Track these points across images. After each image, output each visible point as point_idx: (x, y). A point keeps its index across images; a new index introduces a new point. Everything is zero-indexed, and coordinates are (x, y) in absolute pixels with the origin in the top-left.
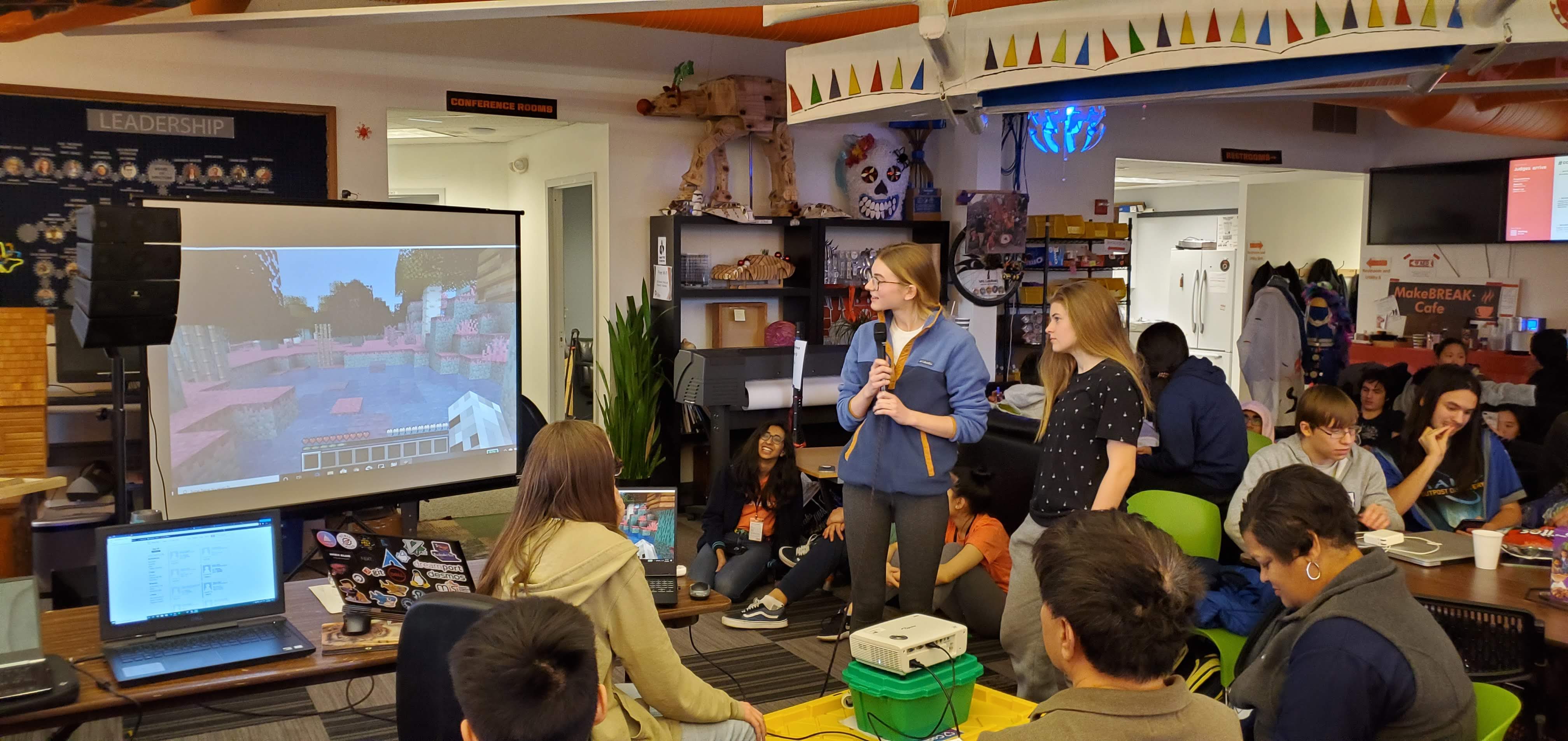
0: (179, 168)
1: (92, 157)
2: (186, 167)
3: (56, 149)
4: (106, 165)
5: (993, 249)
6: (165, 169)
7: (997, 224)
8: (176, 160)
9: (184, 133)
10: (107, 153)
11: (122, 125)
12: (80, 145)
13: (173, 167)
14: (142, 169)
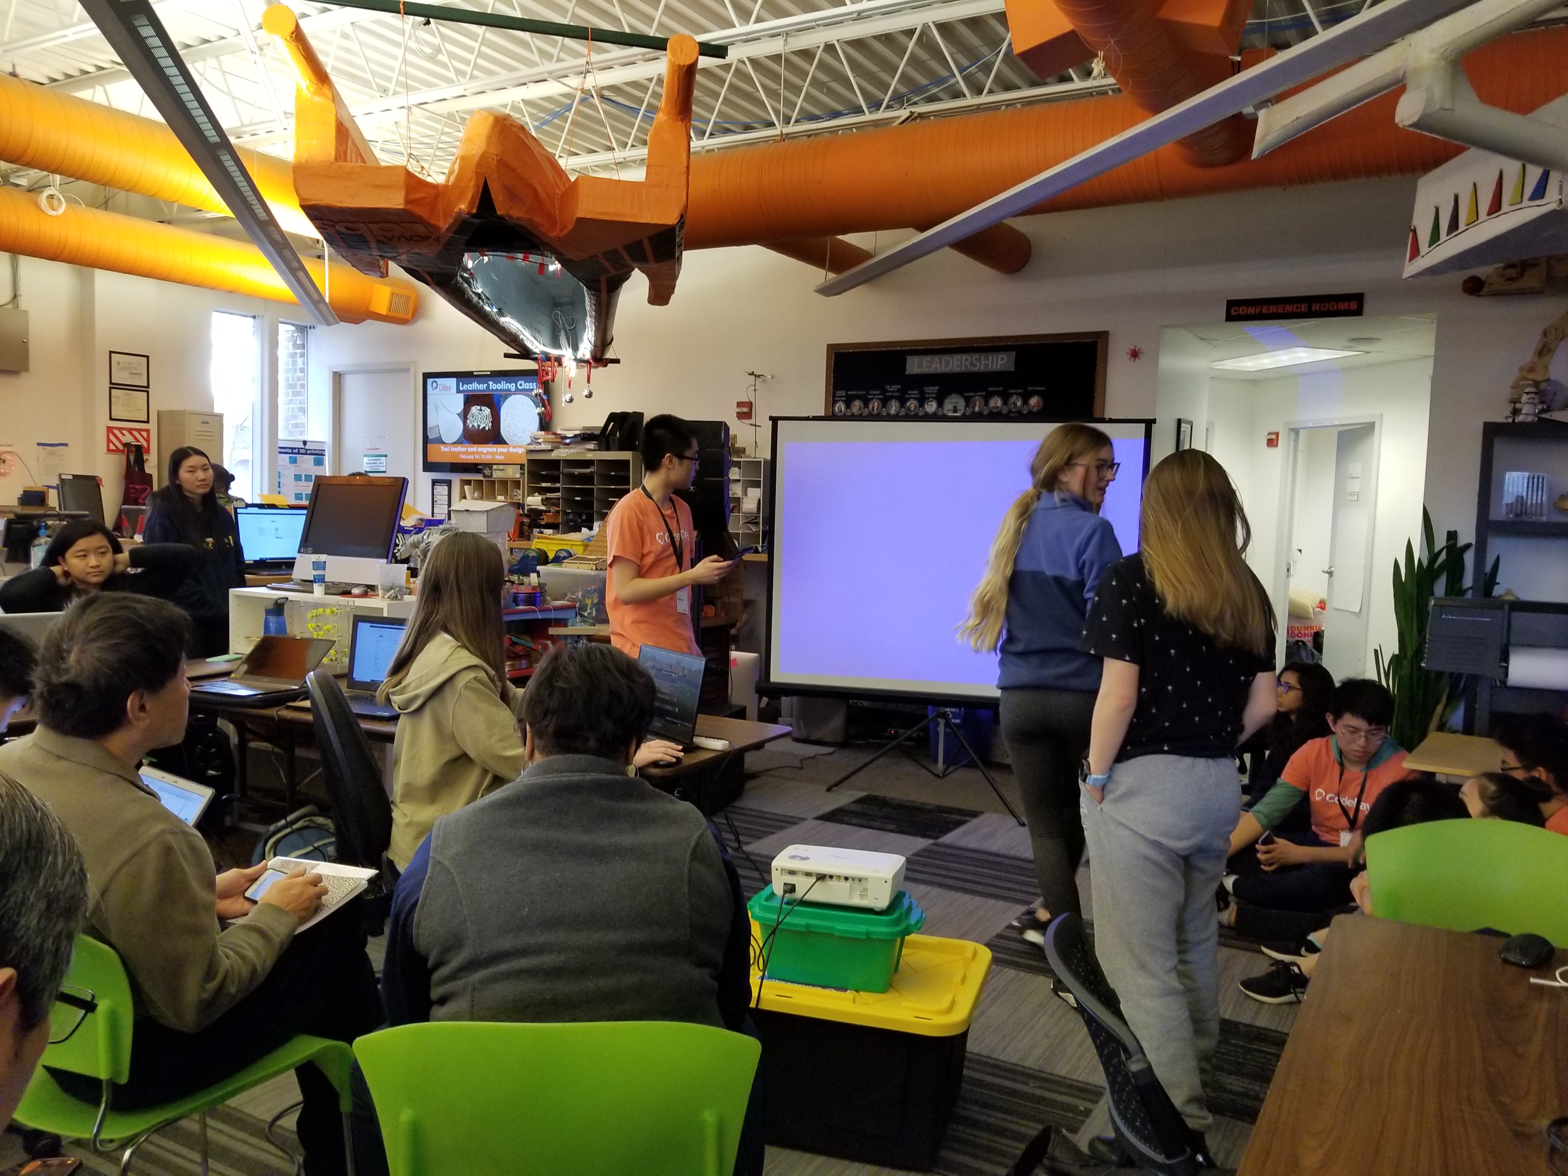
0: (968, 401)
1: (908, 396)
2: (973, 399)
3: (884, 392)
4: (915, 402)
6: (957, 402)
8: (966, 394)
9: (974, 369)
10: (919, 392)
11: (929, 367)
12: (899, 387)
13: (962, 401)
14: (940, 405)
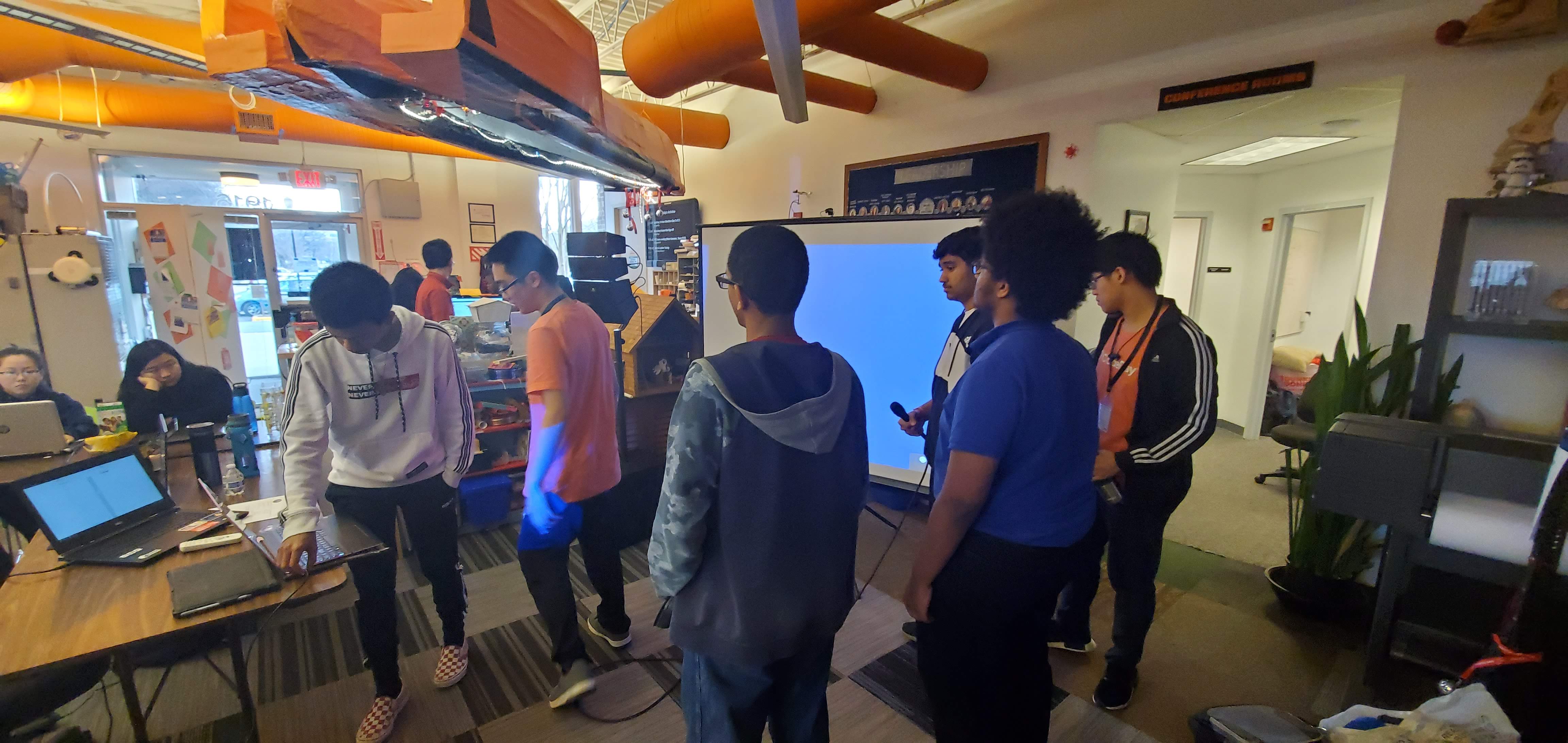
0: (936, 202)
1: (895, 202)
2: (940, 202)
3: (880, 199)
4: (900, 206)
6: (929, 205)
8: (936, 197)
9: (942, 177)
10: (902, 198)
11: (910, 177)
12: (890, 194)
13: (933, 203)
14: (917, 208)
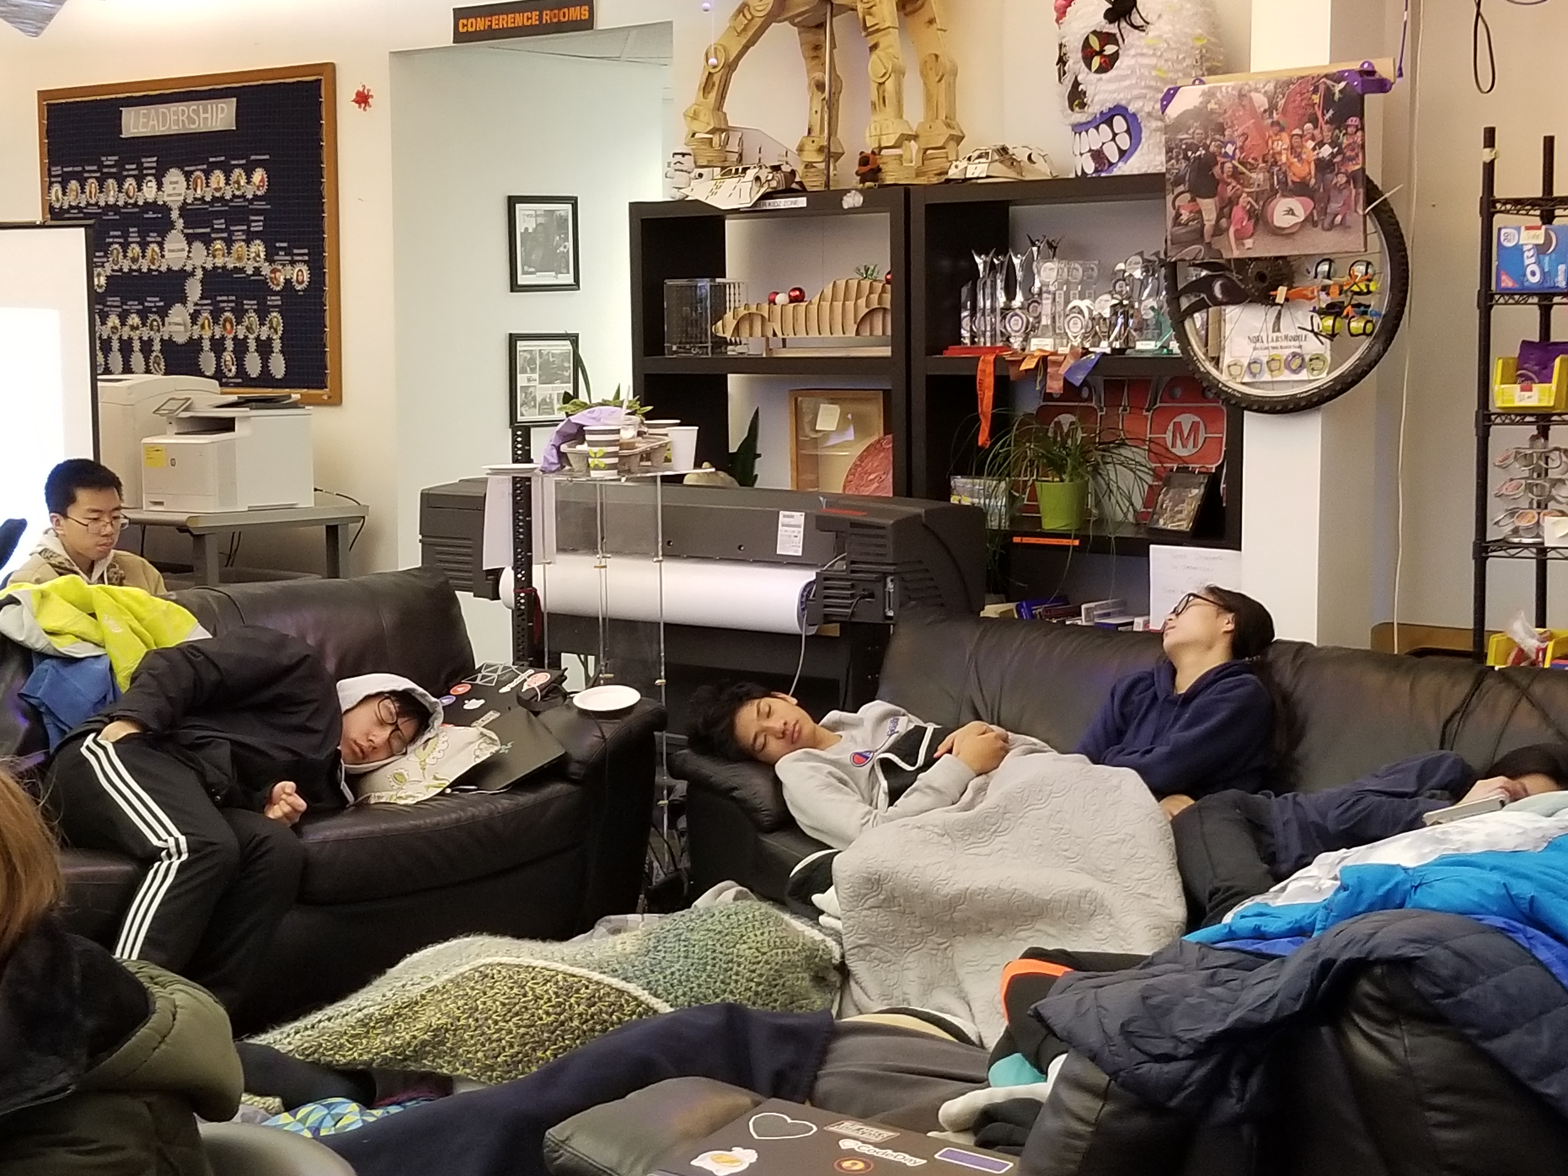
1: (124, 173)
2: (194, 177)
4: (133, 183)
5: (1249, 243)
6: (177, 182)
7: (1253, 168)
8: (185, 169)
9: (193, 128)
10: (135, 167)
11: (146, 126)
13: (183, 178)
14: (160, 185)
